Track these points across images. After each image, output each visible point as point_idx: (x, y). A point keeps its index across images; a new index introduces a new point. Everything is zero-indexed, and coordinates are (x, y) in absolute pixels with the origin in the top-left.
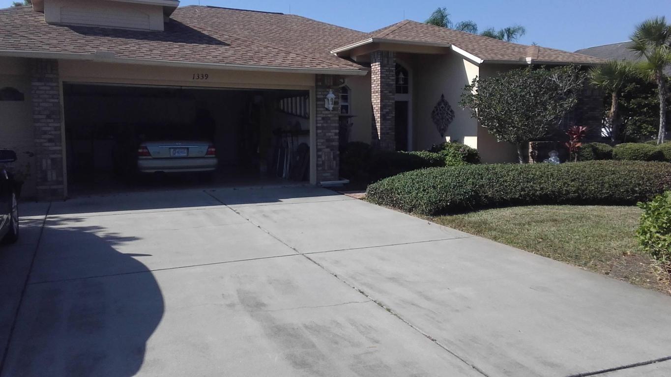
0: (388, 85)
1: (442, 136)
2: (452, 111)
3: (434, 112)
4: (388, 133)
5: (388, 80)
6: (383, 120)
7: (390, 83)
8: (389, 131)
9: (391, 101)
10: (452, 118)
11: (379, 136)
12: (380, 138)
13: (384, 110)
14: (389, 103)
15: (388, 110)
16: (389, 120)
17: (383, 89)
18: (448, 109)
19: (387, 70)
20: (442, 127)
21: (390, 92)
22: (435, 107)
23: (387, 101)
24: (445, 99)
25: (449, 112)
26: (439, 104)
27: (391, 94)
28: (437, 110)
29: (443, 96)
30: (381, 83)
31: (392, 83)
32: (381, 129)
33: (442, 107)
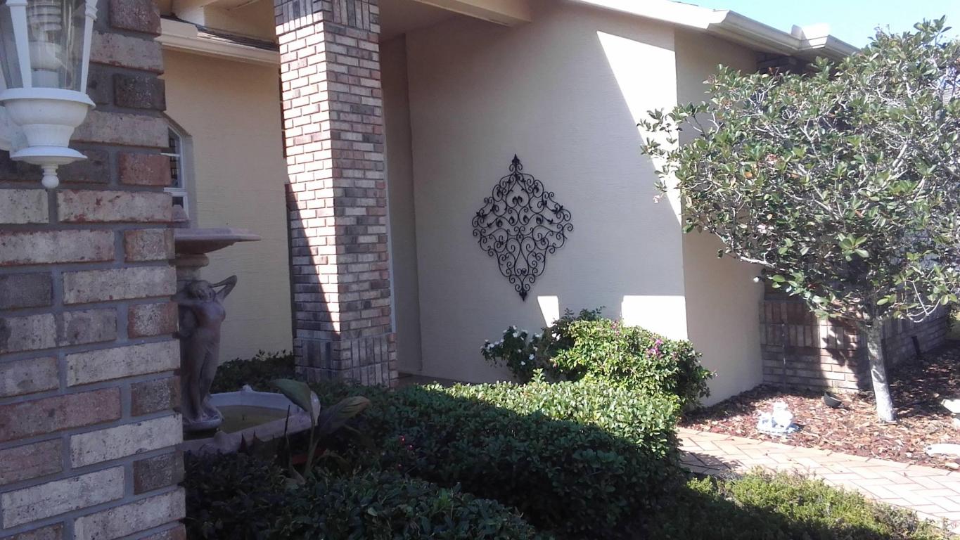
0: (357, 109)
1: (523, 295)
2: (559, 210)
3: (481, 216)
4: (367, 305)
5: (356, 90)
6: (349, 251)
7: (365, 101)
8: (373, 294)
9: (370, 174)
10: (561, 235)
11: (335, 317)
12: (337, 327)
13: (349, 211)
14: (364, 184)
15: (360, 212)
16: (367, 249)
17: (337, 125)
18: (544, 204)
19: (348, 47)
20: (522, 265)
21: (366, 139)
22: (487, 201)
23: (358, 174)
24: (528, 169)
25: (548, 214)
26: (501, 191)
27: (369, 146)
28: (494, 209)
29: (516, 161)
30: (330, 100)
31: (371, 102)
32: (343, 288)
33: (518, 200)
